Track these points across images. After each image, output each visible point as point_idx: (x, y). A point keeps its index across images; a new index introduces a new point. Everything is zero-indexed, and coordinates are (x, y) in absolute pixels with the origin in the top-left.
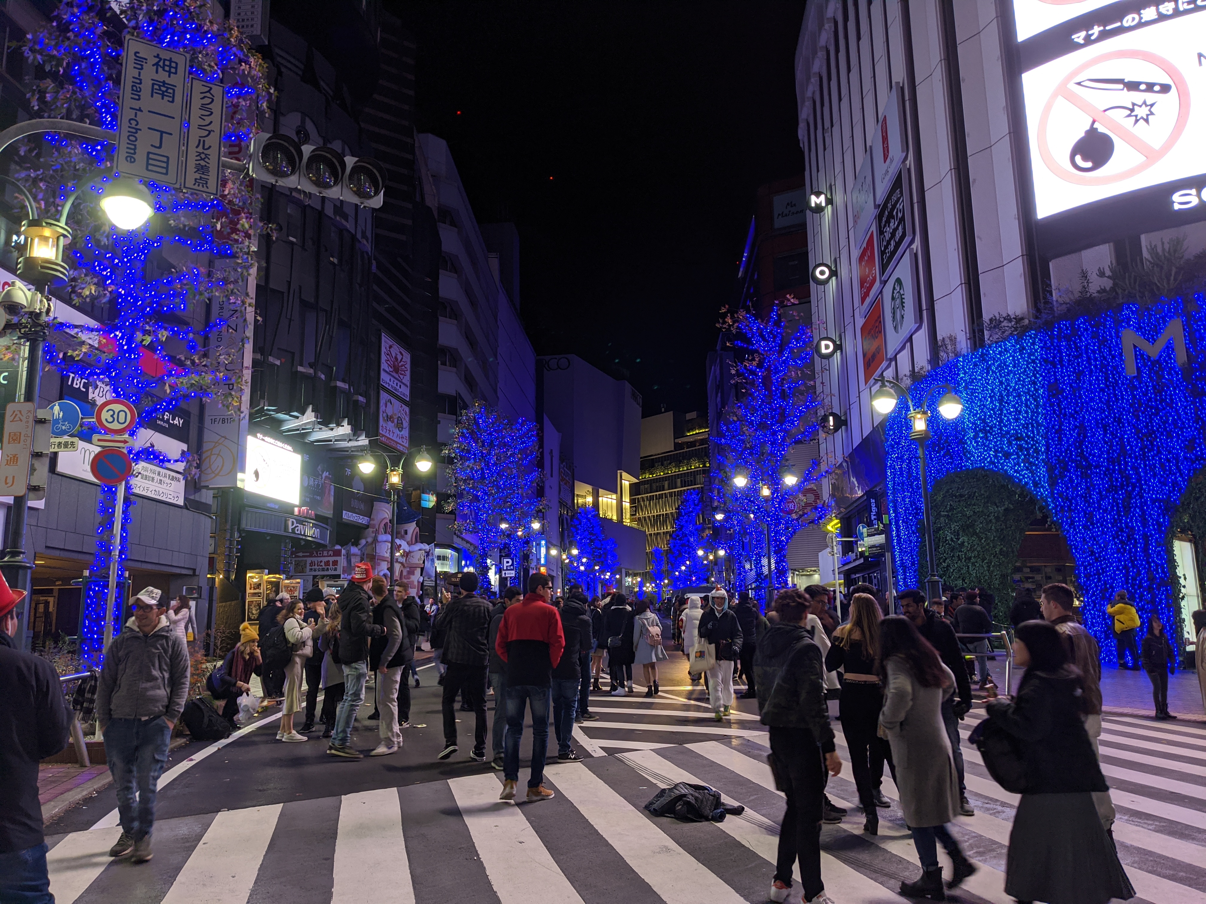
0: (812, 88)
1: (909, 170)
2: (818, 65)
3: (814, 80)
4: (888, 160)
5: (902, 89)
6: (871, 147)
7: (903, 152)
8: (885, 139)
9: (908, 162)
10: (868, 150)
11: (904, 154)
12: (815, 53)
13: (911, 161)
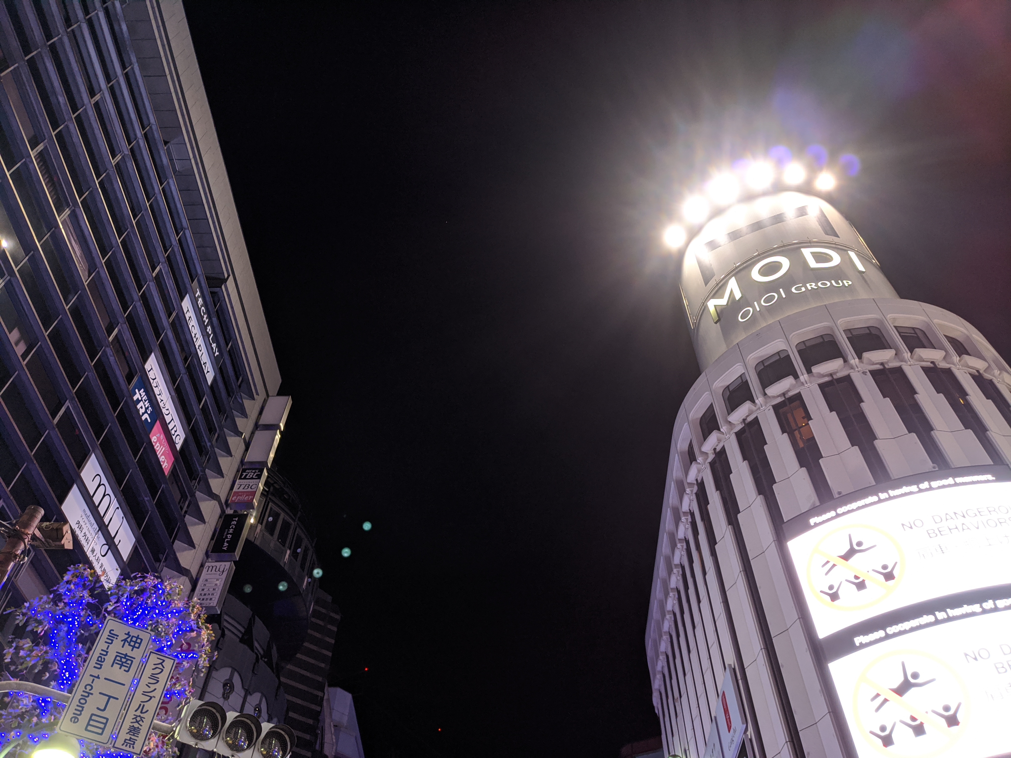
0: (661, 664)
1: (751, 740)
2: (664, 646)
3: (662, 657)
4: (732, 730)
5: (734, 670)
6: (715, 718)
7: (743, 723)
8: (726, 711)
9: (748, 733)
10: (714, 720)
11: (745, 725)
12: (660, 636)
13: (751, 732)
